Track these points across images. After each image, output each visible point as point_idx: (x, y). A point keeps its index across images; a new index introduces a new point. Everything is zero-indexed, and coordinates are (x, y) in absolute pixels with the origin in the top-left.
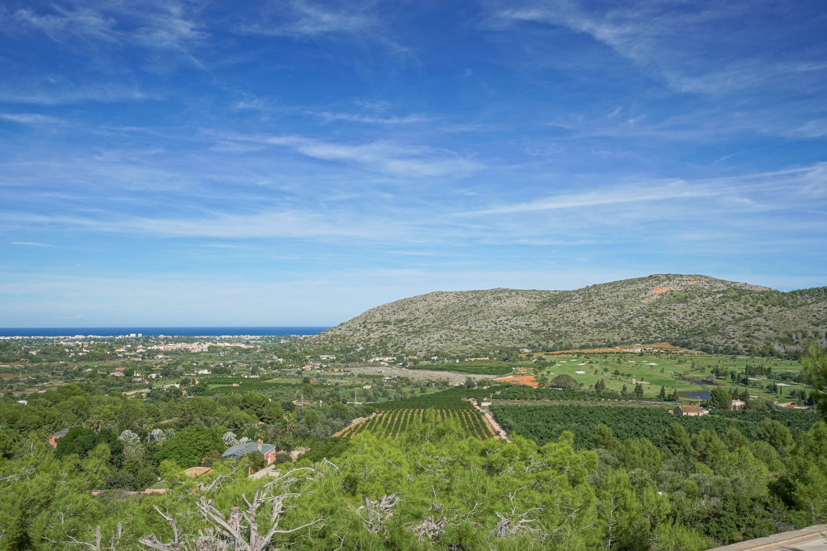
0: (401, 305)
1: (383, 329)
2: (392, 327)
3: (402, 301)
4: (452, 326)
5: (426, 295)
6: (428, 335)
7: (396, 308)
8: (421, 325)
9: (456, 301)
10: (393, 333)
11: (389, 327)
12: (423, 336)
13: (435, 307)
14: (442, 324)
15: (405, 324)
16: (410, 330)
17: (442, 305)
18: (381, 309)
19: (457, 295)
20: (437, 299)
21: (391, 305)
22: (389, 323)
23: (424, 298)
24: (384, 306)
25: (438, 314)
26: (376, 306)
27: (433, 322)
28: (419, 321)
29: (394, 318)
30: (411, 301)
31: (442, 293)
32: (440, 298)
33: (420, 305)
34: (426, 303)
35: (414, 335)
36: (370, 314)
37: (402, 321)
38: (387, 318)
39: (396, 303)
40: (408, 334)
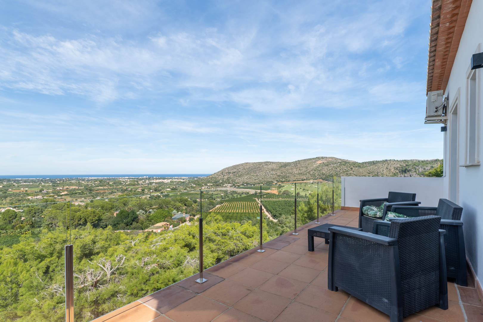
0: (235, 167)
1: (229, 175)
2: (232, 174)
3: (235, 166)
4: (251, 174)
5: (243, 164)
6: (243, 177)
7: (233, 168)
8: (241, 174)
9: (253, 166)
10: (232, 176)
11: (230, 174)
12: (241, 177)
13: (246, 168)
14: (248, 174)
15: (236, 173)
16: (237, 175)
17: (248, 167)
18: (227, 168)
19: (253, 164)
20: (246, 165)
21: (231, 167)
22: (230, 173)
23: (242, 165)
24: (229, 167)
25: (247, 170)
26: (226, 167)
27: (245, 172)
28: (240, 172)
29: (232, 171)
30: (238, 166)
31: (248, 163)
32: (247, 165)
33: (240, 167)
34: (243, 166)
35: (238, 177)
36: (224, 170)
37: (235, 172)
38: (230, 171)
39: (233, 166)
40: (237, 177)
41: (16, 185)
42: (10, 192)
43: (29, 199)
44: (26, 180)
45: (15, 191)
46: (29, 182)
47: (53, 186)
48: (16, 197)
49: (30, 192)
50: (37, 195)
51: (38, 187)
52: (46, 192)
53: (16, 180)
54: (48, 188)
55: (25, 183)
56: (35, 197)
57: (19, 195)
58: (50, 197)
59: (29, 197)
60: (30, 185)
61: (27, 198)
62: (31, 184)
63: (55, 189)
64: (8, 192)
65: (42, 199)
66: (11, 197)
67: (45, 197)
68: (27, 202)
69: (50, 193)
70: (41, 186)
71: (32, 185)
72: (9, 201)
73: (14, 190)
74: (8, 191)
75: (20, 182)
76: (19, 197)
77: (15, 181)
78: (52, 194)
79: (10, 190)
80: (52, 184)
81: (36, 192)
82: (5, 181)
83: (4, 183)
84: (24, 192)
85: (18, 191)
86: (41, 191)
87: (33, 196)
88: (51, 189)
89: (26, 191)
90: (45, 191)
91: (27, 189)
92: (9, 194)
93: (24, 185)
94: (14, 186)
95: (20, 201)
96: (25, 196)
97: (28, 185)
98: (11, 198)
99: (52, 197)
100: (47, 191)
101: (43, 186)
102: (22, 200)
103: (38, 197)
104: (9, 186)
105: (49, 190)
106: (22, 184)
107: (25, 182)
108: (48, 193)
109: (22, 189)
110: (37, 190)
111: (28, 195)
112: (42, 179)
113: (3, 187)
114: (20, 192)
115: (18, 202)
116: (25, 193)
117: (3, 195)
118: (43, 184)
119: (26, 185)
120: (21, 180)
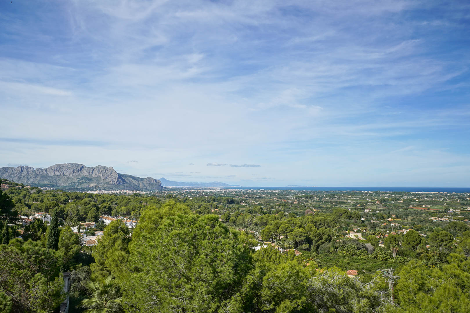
41: (417, 200)
42: (411, 210)
43: (433, 221)
44: (427, 194)
45: (416, 209)
46: (431, 197)
47: (462, 204)
48: (417, 216)
49: (433, 211)
50: (442, 216)
51: (442, 204)
52: (453, 213)
53: (417, 194)
54: (455, 206)
55: (426, 199)
56: (440, 218)
57: (421, 214)
58: (458, 220)
59: (433, 218)
60: (432, 201)
61: (430, 219)
62: (434, 199)
63: (465, 208)
64: (409, 210)
65: (447, 223)
66: (413, 216)
67: (451, 220)
68: (431, 225)
69: (458, 215)
70: (445, 204)
71: (435, 201)
72: (411, 221)
73: (415, 206)
74: (409, 207)
75: (421, 196)
76: (421, 216)
77: (415, 195)
78: (461, 217)
79: (411, 206)
80: (460, 201)
81: (440, 212)
82: (405, 195)
83: (404, 197)
84: (426, 210)
85: (419, 209)
86: (446, 211)
87: (437, 217)
88: (459, 209)
89: (429, 209)
90: (451, 211)
91: (429, 206)
92: (410, 211)
93: (426, 201)
94: (415, 201)
95: (422, 222)
96: (427, 216)
97: (430, 201)
98: (413, 218)
99: (462, 220)
100: (453, 211)
101: (449, 204)
102: (424, 221)
103: (443, 219)
104: (410, 201)
105: (457, 210)
106: (423, 199)
107: (426, 197)
108: (455, 214)
109: (424, 206)
110: (441, 208)
111: (431, 215)
112: (446, 193)
113: (404, 202)
114: (422, 210)
115: (420, 223)
116: (428, 212)
117: (404, 212)
118: (448, 200)
119: (428, 201)
120: (422, 194)
